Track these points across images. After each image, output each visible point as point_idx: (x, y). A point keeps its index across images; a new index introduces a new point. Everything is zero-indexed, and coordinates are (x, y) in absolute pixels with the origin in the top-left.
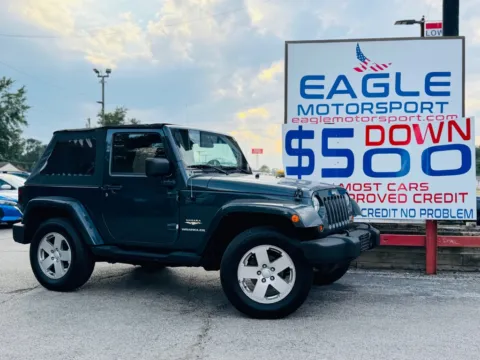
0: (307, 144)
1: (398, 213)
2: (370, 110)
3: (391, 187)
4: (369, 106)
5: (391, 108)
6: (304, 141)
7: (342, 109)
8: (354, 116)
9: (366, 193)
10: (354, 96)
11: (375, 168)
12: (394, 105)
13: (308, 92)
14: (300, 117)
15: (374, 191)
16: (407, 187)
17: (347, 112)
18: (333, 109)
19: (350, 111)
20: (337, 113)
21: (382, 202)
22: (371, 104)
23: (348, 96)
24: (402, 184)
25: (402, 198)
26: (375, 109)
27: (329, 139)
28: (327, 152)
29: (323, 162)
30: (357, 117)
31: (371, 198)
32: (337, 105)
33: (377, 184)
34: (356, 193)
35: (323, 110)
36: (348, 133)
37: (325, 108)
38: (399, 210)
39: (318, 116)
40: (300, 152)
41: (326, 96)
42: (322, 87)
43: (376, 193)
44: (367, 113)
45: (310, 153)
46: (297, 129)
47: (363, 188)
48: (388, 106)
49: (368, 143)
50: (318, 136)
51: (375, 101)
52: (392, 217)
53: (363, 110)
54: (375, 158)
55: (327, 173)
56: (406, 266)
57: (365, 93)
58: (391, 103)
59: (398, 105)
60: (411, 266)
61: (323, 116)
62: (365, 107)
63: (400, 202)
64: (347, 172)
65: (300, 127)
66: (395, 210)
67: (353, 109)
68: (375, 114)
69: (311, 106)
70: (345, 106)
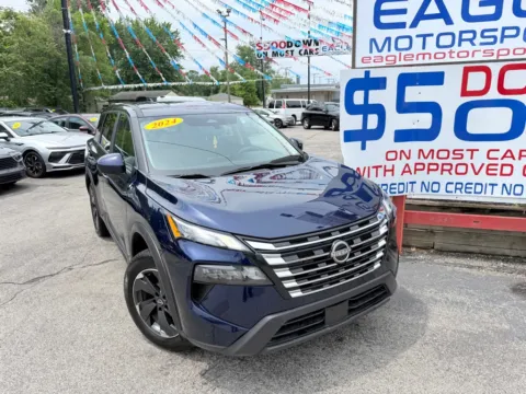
0: (376, 97)
1: (498, 189)
2: (471, 41)
3: (492, 155)
4: (470, 36)
5: (503, 37)
6: (371, 93)
7: (431, 41)
8: (446, 50)
9: (455, 163)
10: (449, 21)
11: (471, 128)
12: (507, 32)
13: (384, 19)
14: (372, 55)
15: (466, 159)
16: (516, 156)
17: (438, 46)
18: (418, 42)
19: (441, 43)
20: (424, 48)
21: (476, 174)
22: (474, 32)
23: (441, 21)
24: (509, 151)
25: (507, 170)
26: (479, 39)
27: (408, 89)
28: (403, 107)
29: (396, 121)
30: (451, 52)
31: (462, 169)
32: (424, 36)
33: (472, 151)
34: (440, 162)
35: (404, 43)
36: (436, 79)
37: (408, 40)
38: (500, 186)
39: (397, 53)
40: (366, 109)
41: (408, 25)
42: (404, 11)
43: (469, 162)
44: (466, 46)
45: (379, 110)
46: (363, 76)
47: (452, 155)
48: (498, 34)
49: (464, 93)
50: (392, 84)
51: (478, 27)
52: (489, 193)
53: (461, 40)
54: (473, 114)
55: (402, 136)
56: (500, 251)
57: (466, 17)
58: (504, 29)
59: (513, 32)
60: (507, 252)
61: (404, 53)
62: (465, 36)
63: (502, 174)
64: (431, 134)
65: (367, 73)
66: (493, 185)
67: (446, 40)
68: (477, 47)
69: (388, 39)
70: (434, 38)
